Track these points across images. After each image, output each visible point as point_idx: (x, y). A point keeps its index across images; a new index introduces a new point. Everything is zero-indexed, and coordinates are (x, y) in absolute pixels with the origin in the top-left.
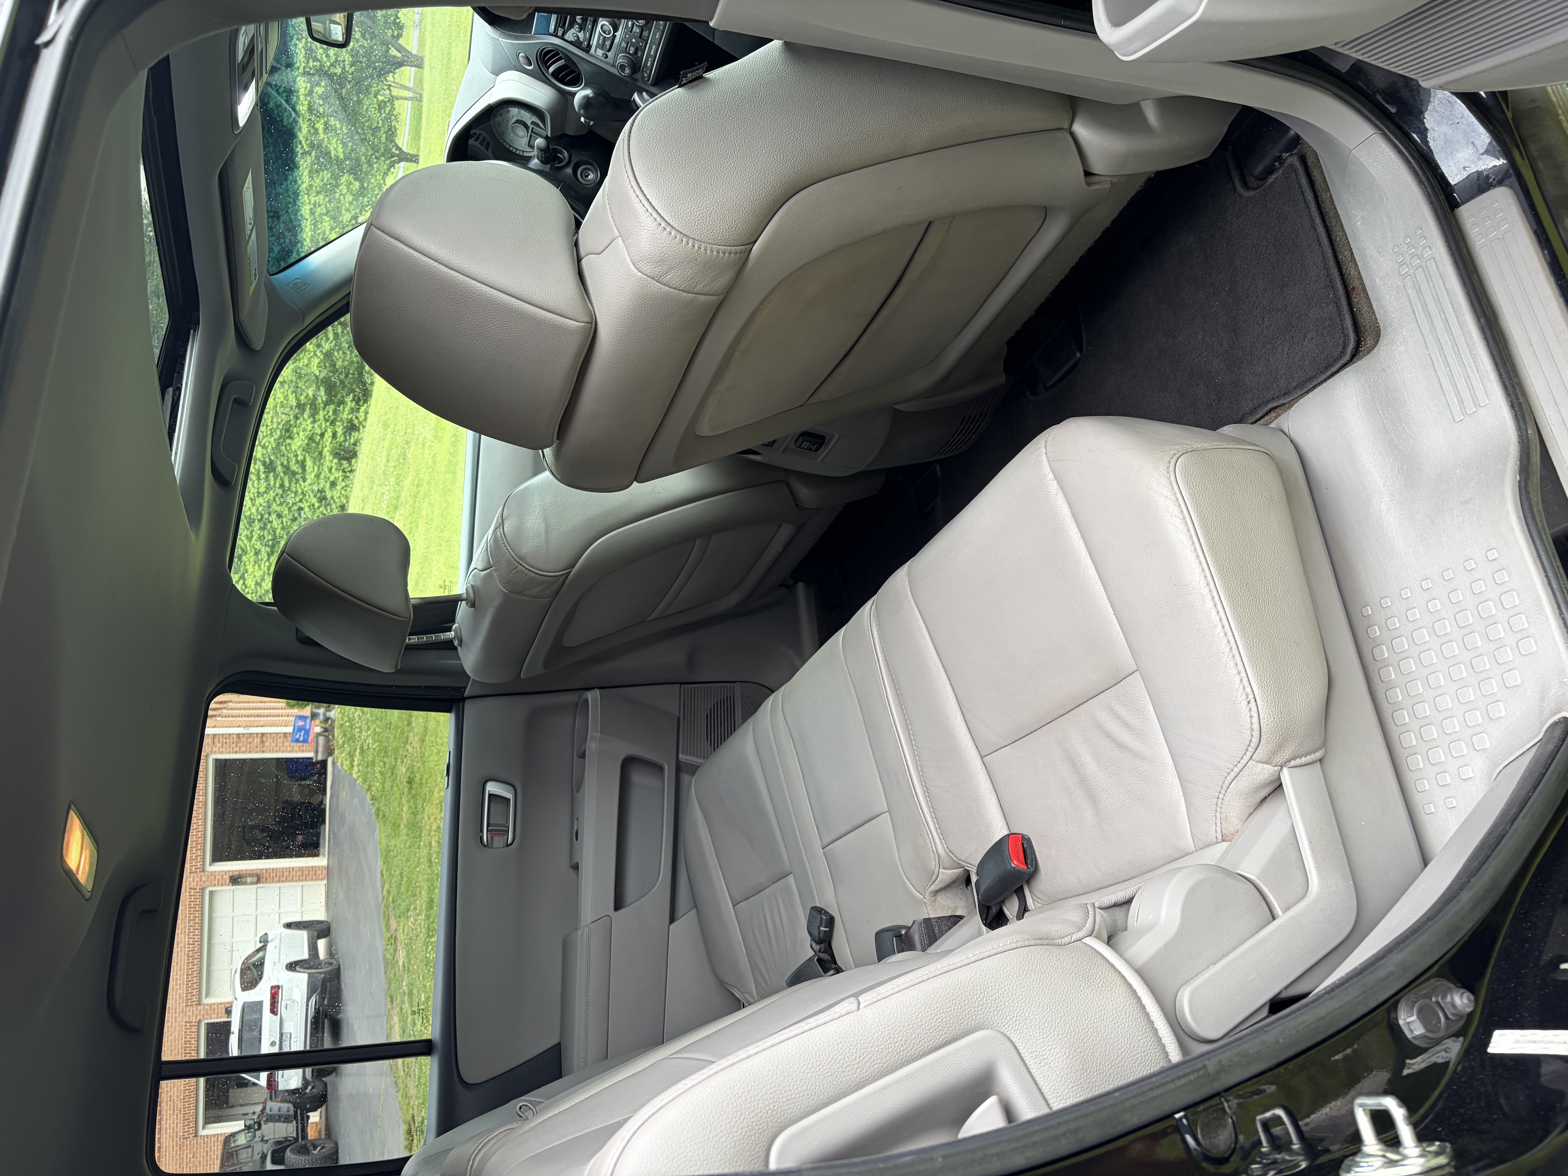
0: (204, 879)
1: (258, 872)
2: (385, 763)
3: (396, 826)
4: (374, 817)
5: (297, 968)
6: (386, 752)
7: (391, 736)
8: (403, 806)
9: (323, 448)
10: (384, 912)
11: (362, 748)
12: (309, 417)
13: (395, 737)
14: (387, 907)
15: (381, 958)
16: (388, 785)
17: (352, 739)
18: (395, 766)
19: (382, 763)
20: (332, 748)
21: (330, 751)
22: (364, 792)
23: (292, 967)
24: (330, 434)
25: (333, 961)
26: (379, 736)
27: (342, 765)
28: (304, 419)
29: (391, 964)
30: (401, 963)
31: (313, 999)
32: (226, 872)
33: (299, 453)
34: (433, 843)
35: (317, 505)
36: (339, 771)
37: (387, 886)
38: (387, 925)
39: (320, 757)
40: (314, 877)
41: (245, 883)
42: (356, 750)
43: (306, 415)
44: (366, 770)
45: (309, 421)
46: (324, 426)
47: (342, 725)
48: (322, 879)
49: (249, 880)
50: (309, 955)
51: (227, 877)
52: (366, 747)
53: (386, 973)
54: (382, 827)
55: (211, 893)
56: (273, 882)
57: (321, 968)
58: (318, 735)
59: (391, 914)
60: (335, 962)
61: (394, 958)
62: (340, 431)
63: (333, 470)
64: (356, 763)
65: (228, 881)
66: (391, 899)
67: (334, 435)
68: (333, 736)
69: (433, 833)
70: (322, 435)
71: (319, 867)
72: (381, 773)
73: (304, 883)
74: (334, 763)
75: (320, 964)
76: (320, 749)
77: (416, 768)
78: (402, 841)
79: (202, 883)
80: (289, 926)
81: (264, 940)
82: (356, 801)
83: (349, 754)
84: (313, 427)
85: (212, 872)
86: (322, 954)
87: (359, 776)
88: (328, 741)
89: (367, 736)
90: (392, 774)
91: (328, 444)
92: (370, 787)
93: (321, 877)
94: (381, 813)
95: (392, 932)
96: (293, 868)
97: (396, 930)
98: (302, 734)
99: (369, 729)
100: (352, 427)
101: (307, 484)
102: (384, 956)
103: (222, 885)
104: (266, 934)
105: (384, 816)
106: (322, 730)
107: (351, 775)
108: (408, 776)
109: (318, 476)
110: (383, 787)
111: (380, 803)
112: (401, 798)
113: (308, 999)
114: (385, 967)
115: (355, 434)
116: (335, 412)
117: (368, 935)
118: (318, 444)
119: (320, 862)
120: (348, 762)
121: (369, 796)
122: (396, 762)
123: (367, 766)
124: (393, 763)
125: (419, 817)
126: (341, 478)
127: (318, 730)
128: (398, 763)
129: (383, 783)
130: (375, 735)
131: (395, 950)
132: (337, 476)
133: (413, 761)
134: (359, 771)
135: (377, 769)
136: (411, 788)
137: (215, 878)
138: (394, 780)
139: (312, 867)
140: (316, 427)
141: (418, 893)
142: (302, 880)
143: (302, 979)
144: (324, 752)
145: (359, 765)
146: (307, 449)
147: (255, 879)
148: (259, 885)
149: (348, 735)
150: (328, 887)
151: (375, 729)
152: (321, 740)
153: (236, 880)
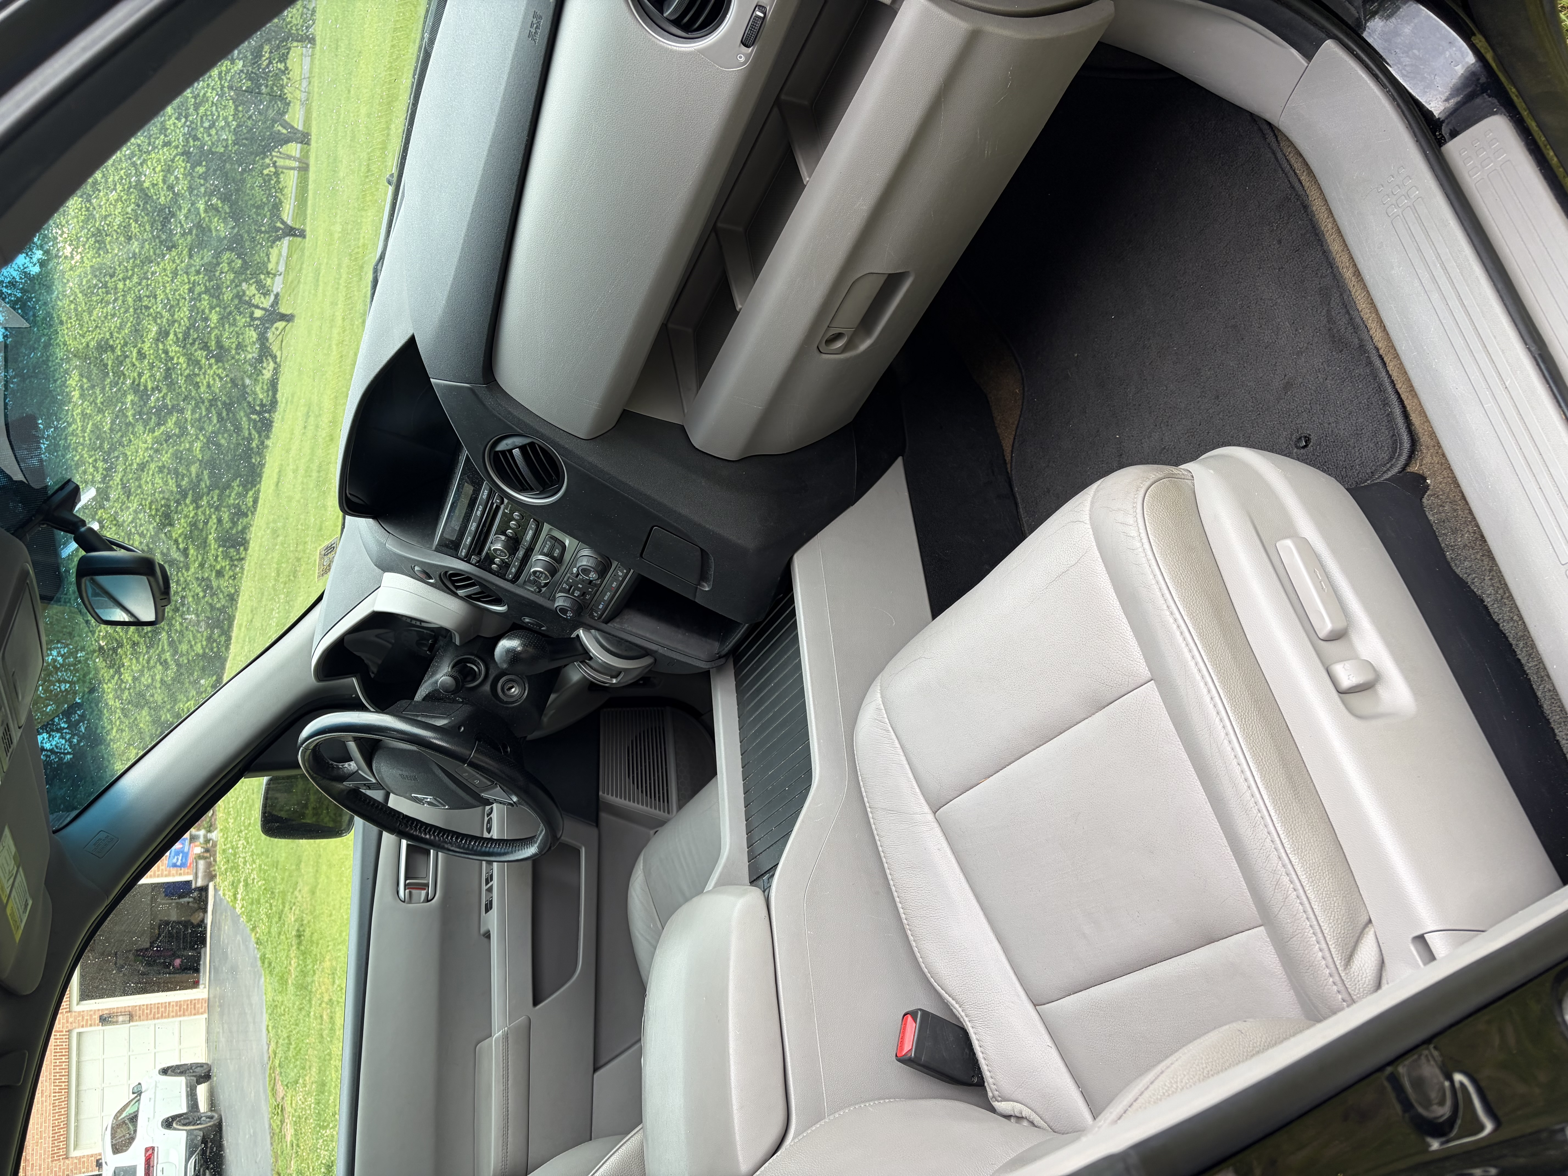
0: (70, 1020)
1: (130, 1009)
2: (271, 905)
3: (283, 980)
4: (259, 963)
5: (174, 1125)
6: (272, 893)
7: (279, 878)
8: (291, 959)
9: (207, 535)
10: (270, 1074)
11: (246, 880)
12: (191, 503)
13: (283, 879)
14: (273, 1069)
15: (267, 1127)
16: (274, 930)
17: (235, 868)
18: (282, 911)
19: (268, 905)
20: (214, 873)
21: (211, 877)
22: (249, 931)
23: (168, 1124)
24: (215, 521)
25: (214, 1114)
26: (265, 873)
27: (224, 895)
28: (186, 505)
29: (276, 1136)
30: (289, 1138)
31: (192, 1160)
32: (95, 1011)
33: (180, 540)
34: (325, 1017)
35: (201, 594)
36: (221, 900)
37: (273, 1045)
38: (273, 1089)
39: (200, 883)
40: (193, 1012)
41: (117, 1022)
42: (239, 881)
43: (188, 501)
44: (250, 906)
45: (191, 508)
46: (208, 512)
47: (224, 851)
48: (202, 1014)
49: (121, 1019)
50: (188, 1107)
51: (97, 1017)
52: (250, 881)
53: (272, 1144)
54: (268, 977)
55: (79, 1034)
56: (147, 1020)
57: (200, 1124)
58: (200, 857)
59: (277, 1078)
60: (216, 1116)
61: (281, 1132)
62: (226, 517)
63: (219, 559)
64: (239, 896)
65: (97, 1021)
66: (277, 1062)
67: (220, 521)
68: (215, 860)
69: (324, 1005)
70: (206, 523)
71: (199, 1000)
72: (268, 916)
73: (182, 1018)
74: (215, 889)
75: (199, 1119)
76: (200, 874)
77: (305, 922)
78: (290, 998)
79: (68, 1025)
80: (165, 1071)
81: (138, 1092)
82: (239, 938)
83: (233, 884)
84: (196, 514)
85: (79, 1012)
86: (203, 1107)
87: (243, 913)
88: (209, 865)
89: (252, 870)
90: (280, 918)
91: (212, 531)
92: (254, 928)
93: (201, 1011)
94: (266, 961)
95: (279, 1100)
96: (169, 1003)
97: (283, 1098)
98: (180, 858)
99: (254, 862)
100: (240, 513)
101: (190, 573)
102: (270, 1125)
103: (91, 1025)
104: (140, 1084)
105: (270, 964)
106: (202, 850)
107: (235, 908)
108: (296, 928)
109: (202, 565)
110: (269, 932)
111: (265, 948)
112: (289, 951)
113: (187, 1161)
114: (271, 1138)
115: (243, 521)
116: (220, 497)
117: (253, 1095)
118: (202, 530)
119: (199, 993)
120: (231, 894)
121: (253, 939)
122: (284, 907)
123: (252, 904)
124: (281, 907)
125: (309, 979)
126: (228, 567)
127: (198, 850)
128: (286, 909)
129: (270, 927)
130: (260, 870)
131: (282, 1122)
132: (223, 564)
133: (303, 912)
134: (243, 906)
135: (263, 910)
136: (300, 944)
137: (83, 1018)
138: (281, 927)
139: (191, 1001)
140: (200, 513)
141: (307, 1068)
142: (180, 1016)
143: (179, 1138)
144: (204, 877)
145: (243, 899)
146: (189, 537)
147: (127, 1018)
148: (132, 1024)
149: (231, 864)
150: (209, 1021)
151: (260, 866)
152: (201, 864)
153: (105, 1020)
